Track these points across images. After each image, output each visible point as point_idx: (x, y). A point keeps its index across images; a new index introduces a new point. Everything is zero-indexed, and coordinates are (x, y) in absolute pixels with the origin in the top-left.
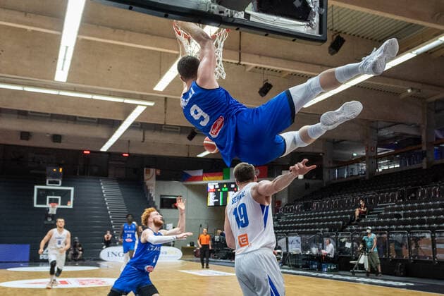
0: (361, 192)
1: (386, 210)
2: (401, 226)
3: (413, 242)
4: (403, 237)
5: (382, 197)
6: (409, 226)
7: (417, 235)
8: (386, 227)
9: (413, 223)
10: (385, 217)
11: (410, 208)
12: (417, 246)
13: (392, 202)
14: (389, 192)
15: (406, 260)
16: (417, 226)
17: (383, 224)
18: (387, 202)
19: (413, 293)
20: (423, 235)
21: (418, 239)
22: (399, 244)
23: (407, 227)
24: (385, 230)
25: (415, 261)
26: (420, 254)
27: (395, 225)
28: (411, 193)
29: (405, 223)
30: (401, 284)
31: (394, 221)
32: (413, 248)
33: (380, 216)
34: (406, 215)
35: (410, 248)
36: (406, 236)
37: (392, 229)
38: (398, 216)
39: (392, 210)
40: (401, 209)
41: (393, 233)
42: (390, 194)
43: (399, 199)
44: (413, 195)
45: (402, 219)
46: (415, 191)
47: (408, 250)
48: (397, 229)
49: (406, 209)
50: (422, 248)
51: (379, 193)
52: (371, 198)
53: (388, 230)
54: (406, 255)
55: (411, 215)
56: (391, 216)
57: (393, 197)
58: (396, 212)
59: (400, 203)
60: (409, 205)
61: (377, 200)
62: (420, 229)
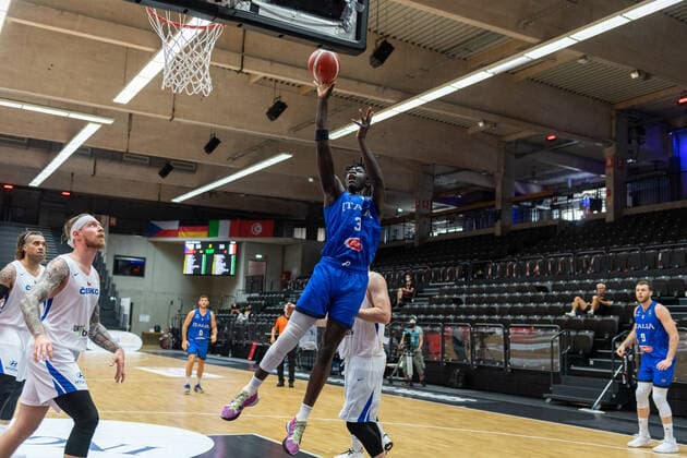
0: (407, 265)
1: (442, 292)
2: (462, 317)
3: (477, 340)
5: (437, 273)
6: (473, 317)
7: (484, 330)
8: (441, 317)
9: (478, 312)
10: (439, 302)
11: (475, 291)
12: (483, 346)
13: (450, 280)
14: (447, 266)
16: (484, 317)
17: (437, 312)
18: (443, 281)
19: (475, 414)
20: (491, 330)
21: (483, 336)
22: (459, 341)
23: (470, 317)
24: (439, 320)
25: (479, 367)
26: (486, 358)
27: (453, 314)
28: (478, 270)
29: (467, 312)
30: (458, 399)
31: (451, 308)
32: (477, 348)
33: (432, 301)
34: (469, 301)
35: (473, 347)
37: (449, 320)
38: (458, 301)
39: (450, 292)
40: (460, 292)
42: (448, 270)
43: (461, 277)
44: (480, 272)
45: (464, 306)
46: (483, 267)
48: (456, 320)
49: (469, 292)
50: (490, 348)
51: (432, 267)
52: (420, 275)
53: (443, 321)
55: (478, 302)
56: (447, 302)
57: (452, 274)
58: (455, 296)
59: (462, 283)
60: (474, 286)
61: (429, 278)
62: (488, 321)
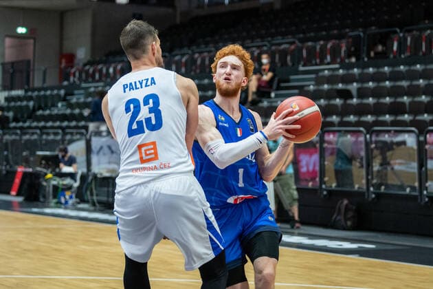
0: (263, 38)
1: (319, 81)
2: (352, 118)
3: (376, 152)
4: (356, 142)
5: (311, 51)
6: (369, 118)
7: (386, 138)
9: (378, 110)
10: (315, 96)
11: (373, 78)
12: (385, 163)
13: (333, 62)
14: (327, 39)
15: (360, 194)
16: (388, 117)
18: (322, 63)
20: (399, 138)
21: (386, 147)
22: (346, 156)
23: (364, 119)
25: (379, 196)
26: (390, 182)
27: (337, 115)
28: (375, 45)
29: (361, 110)
30: (347, 245)
31: (336, 106)
32: (376, 167)
34: (362, 94)
35: (369, 165)
36: (362, 139)
37: (332, 124)
38: (346, 95)
39: (331, 80)
40: (347, 79)
41: (334, 132)
42: (329, 46)
43: (349, 55)
44: (380, 48)
45: (355, 101)
46: (385, 39)
47: (364, 172)
48: (342, 124)
49: (363, 79)
50: (397, 167)
51: (303, 41)
52: (284, 54)
54: (359, 184)
55: (377, 93)
56: (329, 95)
57: (335, 51)
58: (340, 86)
59: (352, 66)
60: (371, 70)
61: (297, 59)
62: (394, 123)
